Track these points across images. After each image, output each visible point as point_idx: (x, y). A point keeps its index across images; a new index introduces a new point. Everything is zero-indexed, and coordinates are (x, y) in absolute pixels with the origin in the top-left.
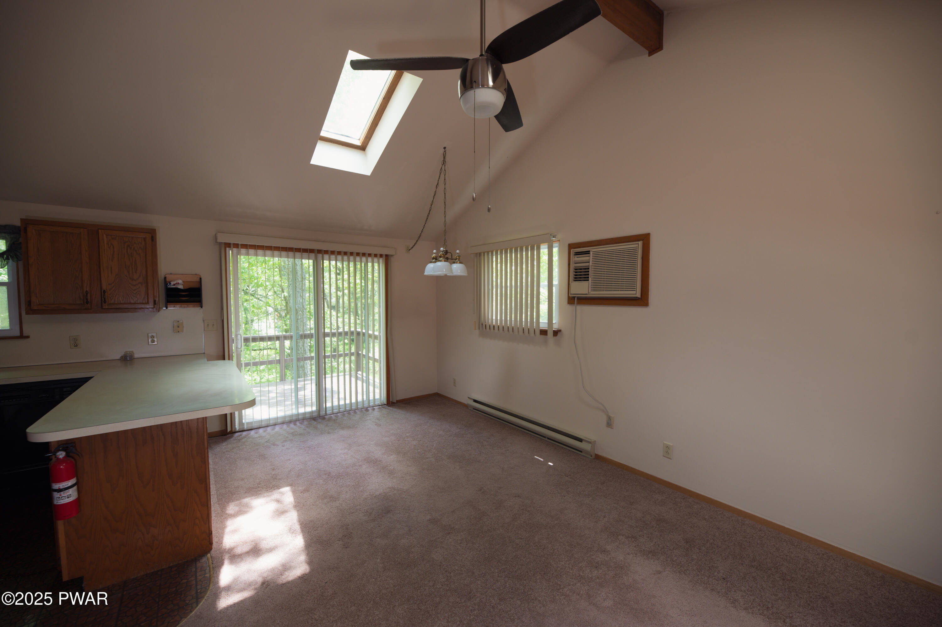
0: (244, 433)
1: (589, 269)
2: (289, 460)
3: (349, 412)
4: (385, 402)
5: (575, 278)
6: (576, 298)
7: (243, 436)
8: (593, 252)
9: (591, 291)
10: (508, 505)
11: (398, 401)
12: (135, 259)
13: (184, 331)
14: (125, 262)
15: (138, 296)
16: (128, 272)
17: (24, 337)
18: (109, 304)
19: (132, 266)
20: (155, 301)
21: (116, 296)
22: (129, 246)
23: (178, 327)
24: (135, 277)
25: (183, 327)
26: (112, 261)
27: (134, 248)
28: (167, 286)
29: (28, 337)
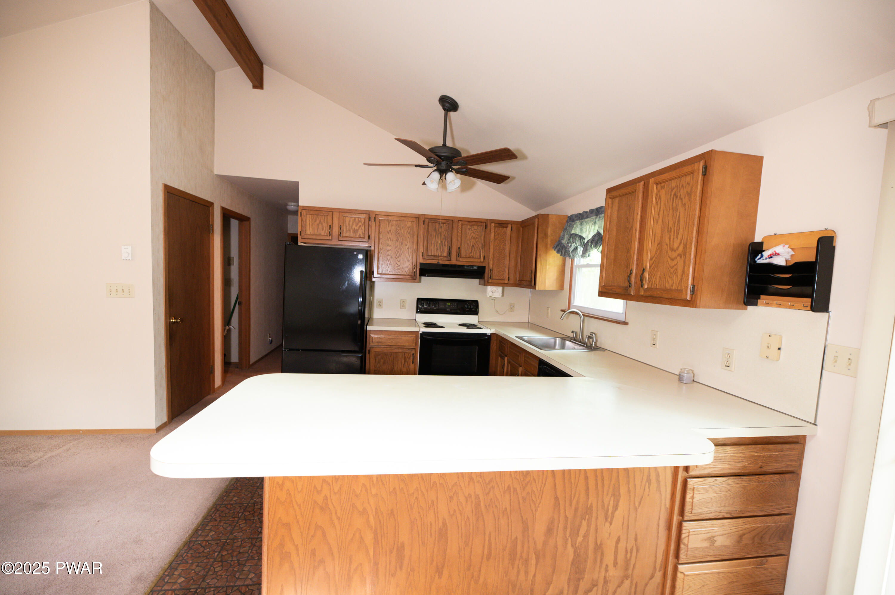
12: (679, 214)
13: (781, 358)
14: (668, 222)
15: (674, 277)
16: (670, 239)
17: (625, 323)
18: (646, 288)
19: (675, 226)
20: (693, 286)
21: (654, 277)
22: (675, 194)
23: (768, 347)
24: (675, 246)
25: (779, 349)
26: (657, 224)
27: (681, 195)
28: (756, 259)
29: (627, 324)
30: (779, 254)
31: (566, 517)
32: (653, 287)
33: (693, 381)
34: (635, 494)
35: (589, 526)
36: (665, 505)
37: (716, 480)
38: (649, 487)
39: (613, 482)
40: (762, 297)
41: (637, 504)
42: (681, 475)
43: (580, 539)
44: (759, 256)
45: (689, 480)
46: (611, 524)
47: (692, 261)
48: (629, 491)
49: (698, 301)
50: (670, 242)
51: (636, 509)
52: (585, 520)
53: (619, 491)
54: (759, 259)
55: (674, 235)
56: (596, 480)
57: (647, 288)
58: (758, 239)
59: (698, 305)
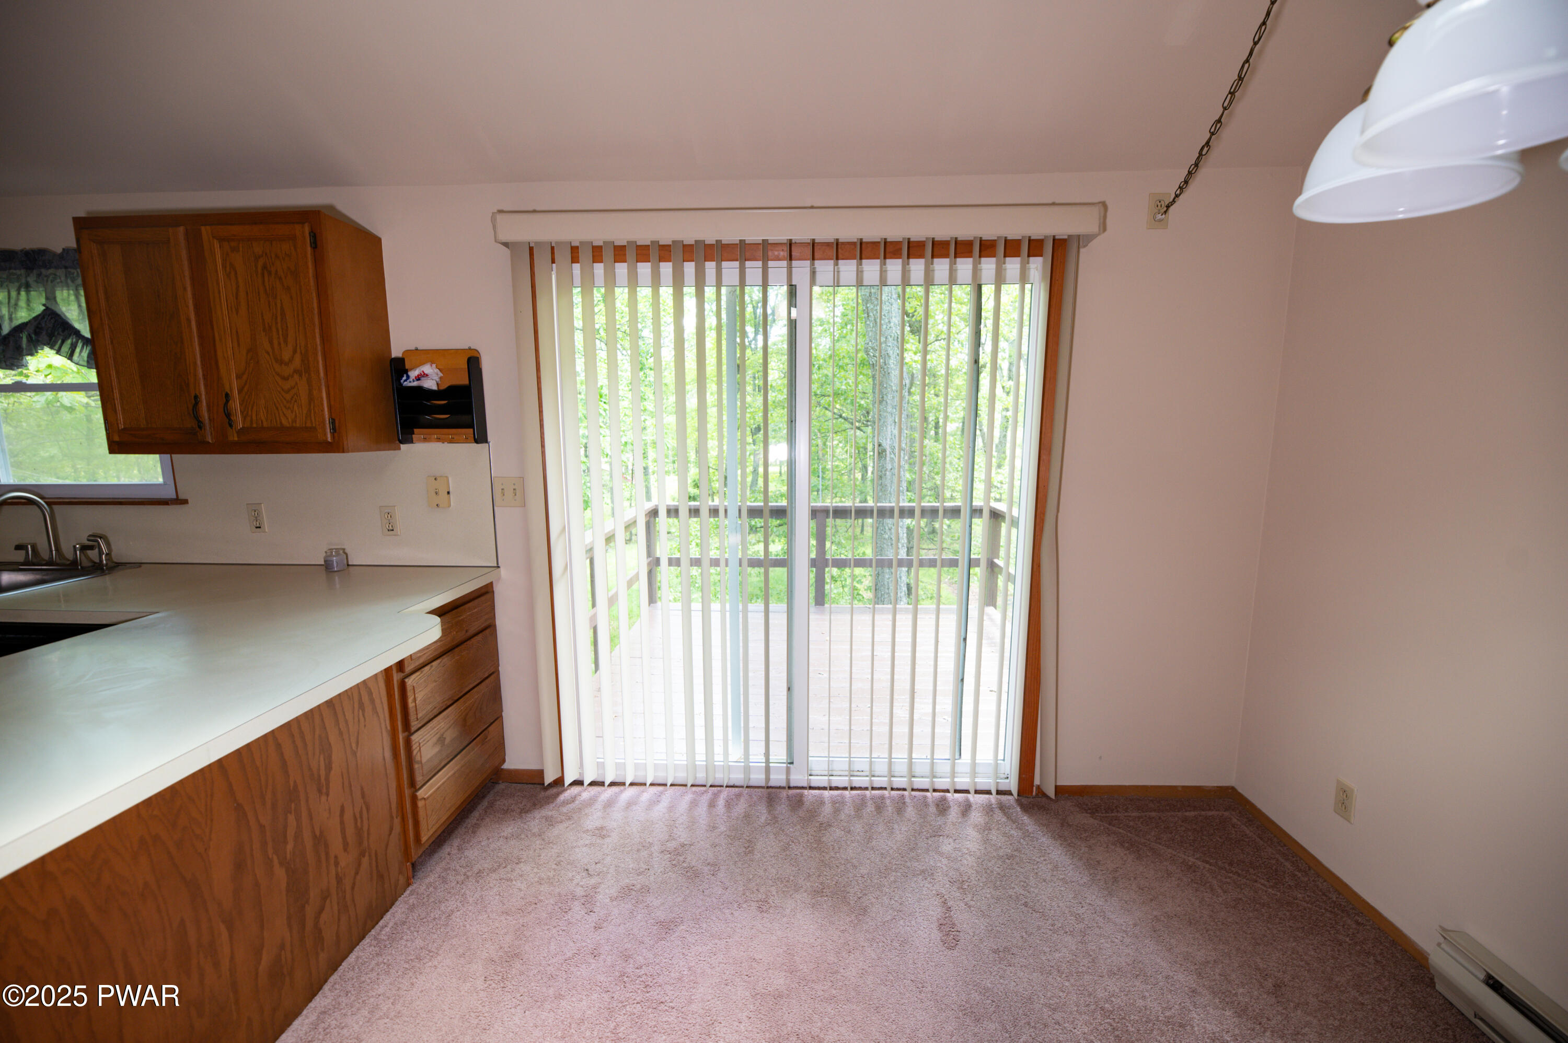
12: (282, 304)
13: (452, 504)
14: (262, 314)
15: (296, 408)
16: (271, 342)
17: (179, 501)
18: (241, 429)
19: (277, 323)
20: (333, 422)
21: (252, 408)
22: (265, 267)
23: (436, 493)
24: (286, 356)
25: (448, 493)
26: (237, 314)
27: (277, 271)
28: (402, 381)
29: (185, 502)
30: (427, 375)
31: (262, 827)
32: (255, 425)
33: (348, 565)
34: (349, 735)
35: (298, 819)
36: (386, 728)
37: (432, 666)
38: (364, 715)
39: (317, 732)
40: (416, 430)
41: (354, 745)
42: (396, 677)
43: (290, 847)
44: (405, 378)
45: (406, 680)
46: (328, 795)
47: (323, 382)
48: (341, 733)
49: (345, 443)
50: (273, 348)
51: (354, 753)
52: (291, 813)
53: (328, 739)
54: (405, 381)
55: (279, 338)
56: (294, 742)
57: (243, 427)
58: (396, 352)
59: (346, 448)
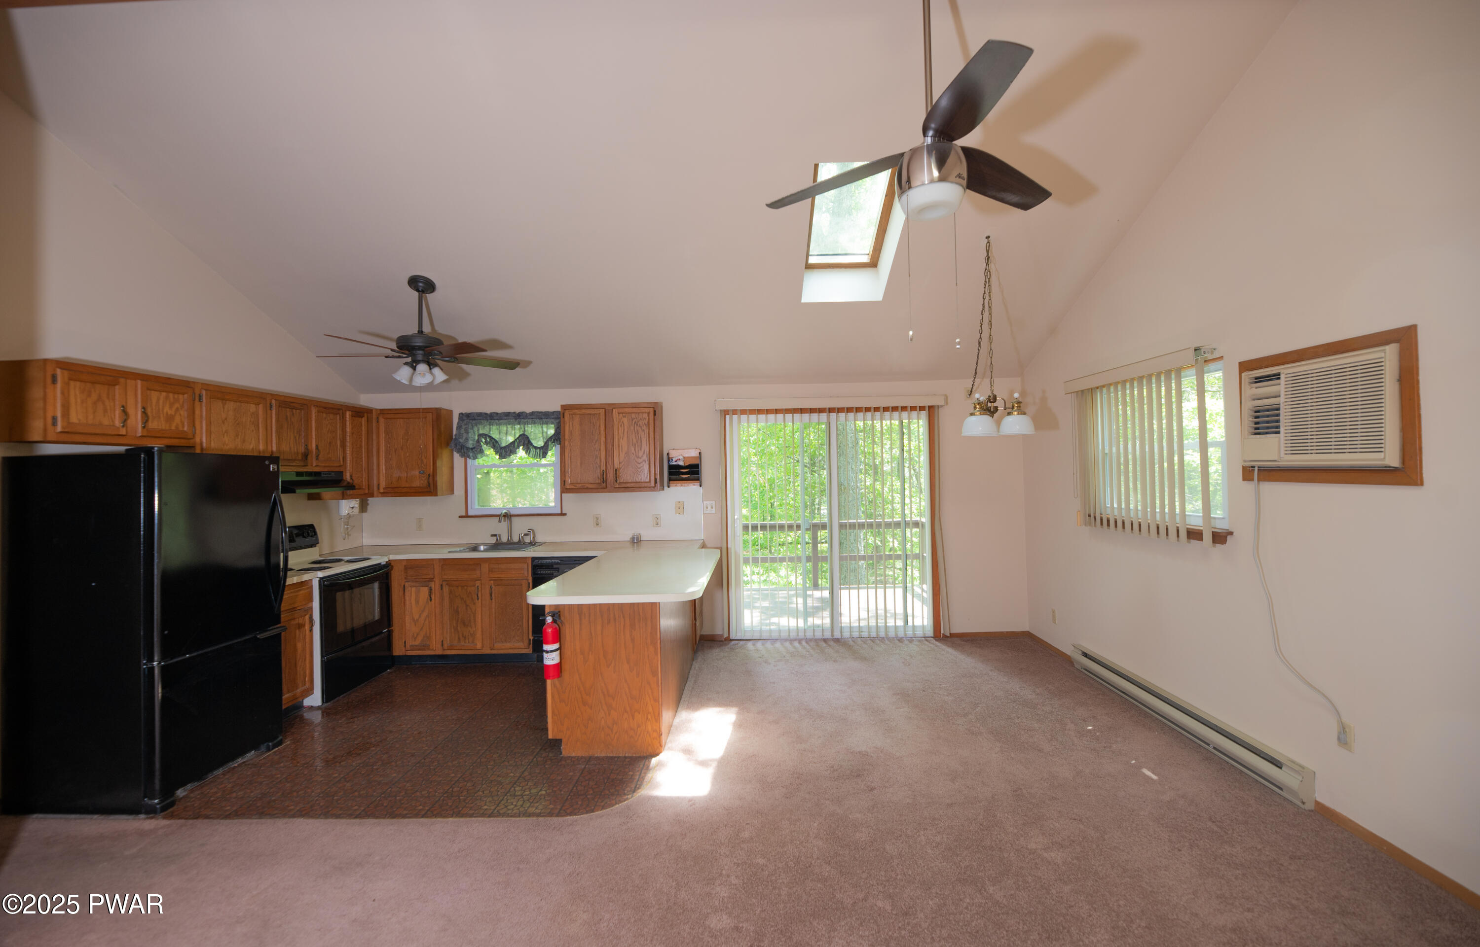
0: (741, 643)
1: (1278, 409)
2: (774, 683)
3: (873, 640)
4: (930, 632)
5: (1256, 429)
6: (1256, 469)
7: (739, 645)
8: (1286, 374)
9: (1286, 454)
10: (1052, 826)
11: (952, 635)
12: (641, 436)
13: (685, 513)
14: (632, 439)
16: (635, 450)
17: (562, 514)
18: (620, 482)
19: (638, 443)
20: (656, 479)
21: (625, 474)
22: (635, 423)
23: (679, 507)
24: (640, 455)
25: (684, 508)
26: (622, 439)
27: (640, 424)
28: (670, 462)
29: (565, 514)
30: (679, 460)
32: (625, 481)
33: (640, 540)
47: (654, 464)
55: (638, 448)
